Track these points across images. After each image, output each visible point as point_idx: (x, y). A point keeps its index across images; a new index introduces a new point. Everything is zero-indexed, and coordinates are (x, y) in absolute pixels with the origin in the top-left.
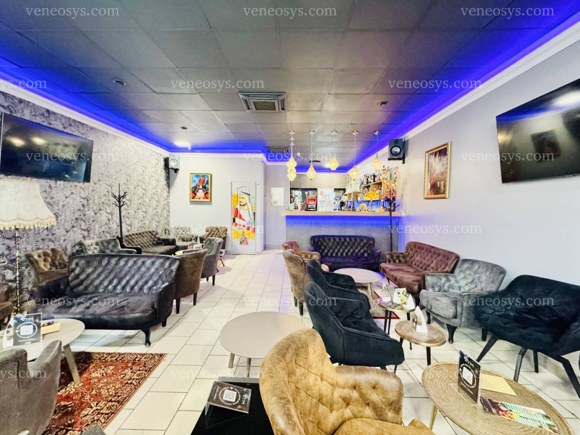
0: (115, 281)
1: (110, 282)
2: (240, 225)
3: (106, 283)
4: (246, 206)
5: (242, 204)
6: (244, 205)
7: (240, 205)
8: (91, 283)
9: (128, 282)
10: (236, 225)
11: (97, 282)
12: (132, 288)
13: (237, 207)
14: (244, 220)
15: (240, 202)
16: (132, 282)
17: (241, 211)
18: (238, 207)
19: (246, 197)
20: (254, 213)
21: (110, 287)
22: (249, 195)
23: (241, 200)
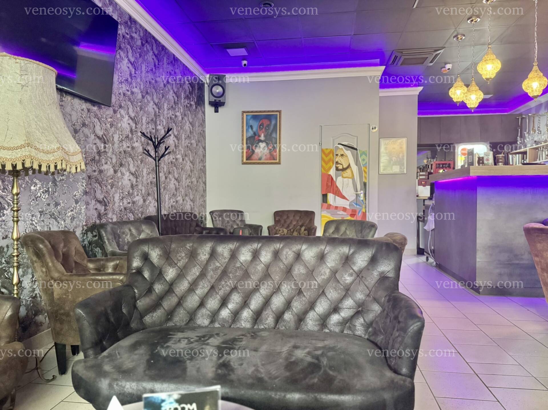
0: (236, 299)
1: (224, 303)
2: (336, 208)
3: (213, 303)
4: (348, 171)
5: (340, 167)
6: (344, 169)
7: (337, 169)
8: (179, 304)
9: (267, 302)
10: (329, 207)
11: (192, 301)
12: (279, 317)
13: (329, 173)
14: (343, 197)
15: (337, 163)
16: (278, 302)
17: (339, 182)
18: (332, 172)
19: (348, 153)
20: (365, 184)
21: (225, 313)
22: (356, 149)
23: (338, 159)
